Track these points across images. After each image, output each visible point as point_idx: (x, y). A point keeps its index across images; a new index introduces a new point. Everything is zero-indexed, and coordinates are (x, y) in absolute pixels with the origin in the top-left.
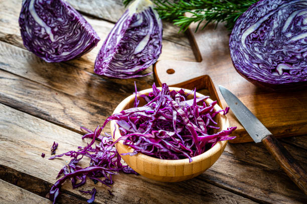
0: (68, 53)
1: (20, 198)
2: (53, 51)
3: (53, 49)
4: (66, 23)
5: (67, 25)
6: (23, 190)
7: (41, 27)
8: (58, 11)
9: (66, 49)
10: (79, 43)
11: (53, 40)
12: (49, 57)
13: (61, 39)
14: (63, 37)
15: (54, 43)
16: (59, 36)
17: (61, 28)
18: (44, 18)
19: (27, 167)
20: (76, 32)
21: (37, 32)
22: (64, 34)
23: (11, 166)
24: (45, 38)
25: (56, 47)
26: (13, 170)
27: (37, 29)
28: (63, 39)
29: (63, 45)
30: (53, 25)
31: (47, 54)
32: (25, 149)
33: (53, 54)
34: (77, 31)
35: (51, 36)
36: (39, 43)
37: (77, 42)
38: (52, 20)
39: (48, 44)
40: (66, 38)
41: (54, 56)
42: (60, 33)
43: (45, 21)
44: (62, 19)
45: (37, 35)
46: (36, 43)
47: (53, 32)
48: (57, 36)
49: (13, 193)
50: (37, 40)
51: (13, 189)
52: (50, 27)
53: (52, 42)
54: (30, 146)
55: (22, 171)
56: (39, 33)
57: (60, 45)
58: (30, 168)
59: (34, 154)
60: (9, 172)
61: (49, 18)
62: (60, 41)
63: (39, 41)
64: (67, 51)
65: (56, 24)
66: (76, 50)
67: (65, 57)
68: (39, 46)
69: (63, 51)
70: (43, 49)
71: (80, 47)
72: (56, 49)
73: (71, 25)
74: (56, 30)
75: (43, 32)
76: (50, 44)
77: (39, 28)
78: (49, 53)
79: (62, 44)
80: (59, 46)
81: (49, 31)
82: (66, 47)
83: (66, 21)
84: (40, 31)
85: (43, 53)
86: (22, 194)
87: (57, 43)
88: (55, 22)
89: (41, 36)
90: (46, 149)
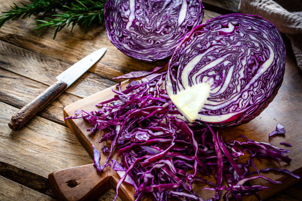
0: (129, 48)
1: (20, 194)
2: (120, 35)
3: (121, 33)
4: (149, 28)
5: (149, 30)
6: (23, 186)
7: (129, 8)
8: (153, 13)
9: (131, 44)
10: (144, 51)
11: (128, 28)
12: (112, 35)
13: (134, 33)
14: (138, 34)
15: (126, 31)
16: (135, 30)
17: (142, 26)
18: (138, 5)
19: (28, 164)
20: (149, 41)
21: (123, 8)
22: (140, 33)
23: (12, 163)
24: (124, 20)
25: (124, 35)
26: (14, 167)
27: (125, 6)
28: (135, 35)
29: (131, 39)
30: (139, 18)
31: (113, 31)
32: (25, 146)
33: (118, 37)
34: (151, 41)
35: (129, 24)
36: (116, 18)
37: (144, 48)
38: (142, 14)
39: (121, 26)
40: (138, 37)
41: (117, 39)
42: (138, 29)
43: (137, 8)
44: (150, 22)
45: (120, 10)
46: (114, 14)
47: (134, 23)
48: (133, 28)
49: (14, 189)
50: (116, 14)
51: (14, 185)
52: (135, 17)
53: (125, 28)
54: (31, 144)
55: (23, 168)
56: (124, 11)
57: (129, 37)
58: (31, 165)
59: (35, 152)
60: (10, 169)
61: (141, 10)
62: (132, 34)
63: (118, 16)
64: (130, 47)
65: (141, 19)
66: (136, 53)
67: (124, 49)
68: (114, 19)
69: (127, 43)
70: (115, 25)
71: (141, 54)
72: (123, 36)
73: (151, 33)
74: (137, 23)
75: (127, 13)
76: (123, 27)
77: (126, 7)
78: (116, 33)
79: (131, 37)
80: (127, 36)
81: (132, 18)
82: (132, 42)
83: (150, 26)
84: (126, 10)
85: (111, 27)
86: (23, 190)
87: (129, 33)
88: (142, 18)
89: (122, 14)
90: (46, 146)
